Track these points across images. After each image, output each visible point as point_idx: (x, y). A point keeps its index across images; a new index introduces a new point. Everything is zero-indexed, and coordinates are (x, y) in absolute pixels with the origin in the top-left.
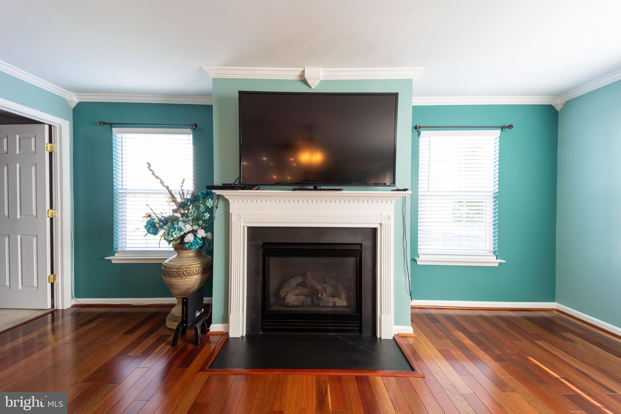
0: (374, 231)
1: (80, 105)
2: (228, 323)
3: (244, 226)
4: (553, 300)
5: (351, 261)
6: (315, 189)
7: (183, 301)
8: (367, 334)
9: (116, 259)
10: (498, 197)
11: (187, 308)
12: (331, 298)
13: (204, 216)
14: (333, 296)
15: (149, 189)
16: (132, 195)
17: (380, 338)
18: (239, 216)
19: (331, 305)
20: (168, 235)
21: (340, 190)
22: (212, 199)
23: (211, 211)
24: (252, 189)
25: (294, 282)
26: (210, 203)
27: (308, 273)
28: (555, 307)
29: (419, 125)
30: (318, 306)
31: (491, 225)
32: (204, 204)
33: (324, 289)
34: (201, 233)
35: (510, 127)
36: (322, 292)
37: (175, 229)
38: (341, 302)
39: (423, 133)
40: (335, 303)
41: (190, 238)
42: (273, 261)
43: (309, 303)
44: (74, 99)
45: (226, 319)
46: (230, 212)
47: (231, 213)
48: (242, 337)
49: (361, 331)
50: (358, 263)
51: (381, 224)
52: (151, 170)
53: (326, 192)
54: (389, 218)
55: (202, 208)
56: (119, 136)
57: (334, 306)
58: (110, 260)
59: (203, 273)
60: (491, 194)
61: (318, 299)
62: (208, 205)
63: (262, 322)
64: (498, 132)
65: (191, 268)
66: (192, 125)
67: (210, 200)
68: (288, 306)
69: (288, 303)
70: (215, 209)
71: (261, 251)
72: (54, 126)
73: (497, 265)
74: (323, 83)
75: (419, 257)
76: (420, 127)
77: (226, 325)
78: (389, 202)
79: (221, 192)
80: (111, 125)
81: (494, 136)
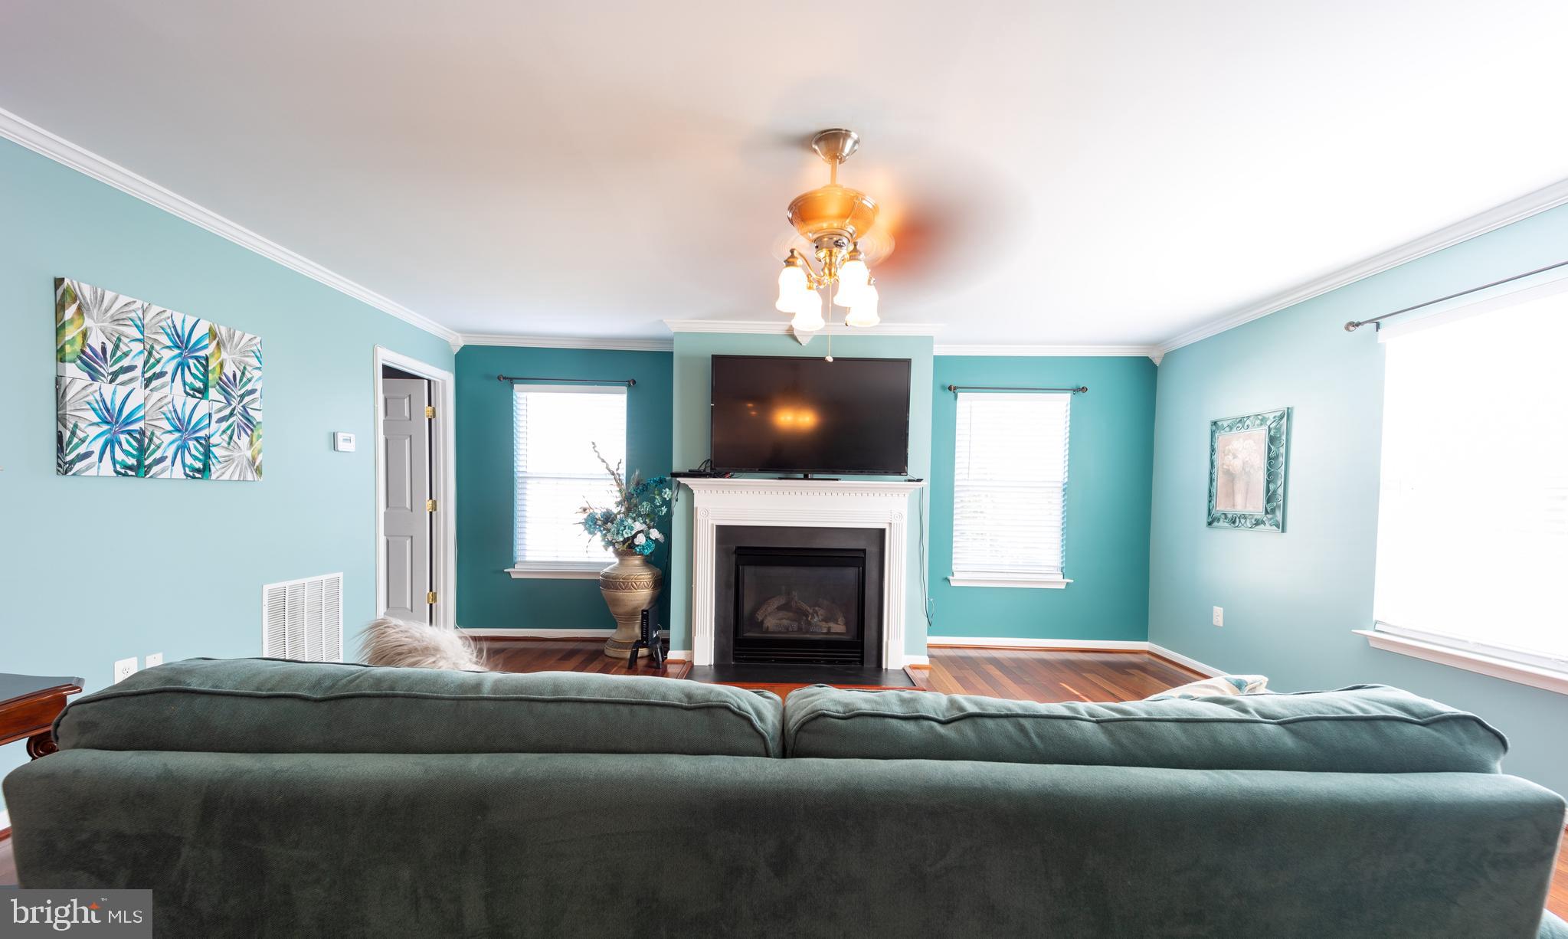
0: (882, 532)
1: (465, 348)
2: (691, 650)
3: (713, 525)
4: (1145, 639)
5: (851, 573)
6: (806, 478)
7: (642, 613)
8: (869, 665)
9: (517, 572)
10: (1067, 489)
11: (647, 622)
12: (824, 623)
13: (661, 510)
14: (826, 620)
15: (591, 474)
16: (534, 481)
17: (886, 669)
18: (707, 512)
19: (825, 631)
20: (618, 534)
21: (837, 480)
22: (670, 489)
23: (668, 504)
24: (724, 478)
25: (776, 603)
26: (667, 494)
27: (794, 593)
28: (1147, 649)
29: (954, 384)
30: (807, 632)
31: (1059, 529)
32: (660, 494)
33: (817, 613)
34: (655, 534)
35: (1084, 389)
36: (813, 615)
37: (625, 527)
38: (838, 628)
39: (960, 395)
40: (829, 628)
41: (641, 540)
42: (749, 573)
43: (796, 629)
44: (459, 342)
45: (688, 644)
46: (695, 506)
47: (697, 508)
48: (710, 665)
49: (862, 662)
50: (861, 575)
51: (890, 524)
52: (596, 451)
53: (820, 481)
54: (901, 516)
55: (658, 501)
56: (523, 395)
57: (829, 633)
58: (509, 573)
59: (654, 587)
60: (1060, 485)
61: (809, 623)
62: (666, 496)
63: (734, 650)
64: (1068, 396)
65: (641, 579)
66: (629, 382)
67: (667, 490)
68: (767, 631)
69: (768, 627)
70: (674, 502)
71: (733, 558)
72: (435, 382)
73: (1063, 587)
74: (819, 339)
75: (953, 575)
76: (955, 388)
77: (689, 651)
78: (901, 495)
79: (682, 480)
80: (512, 380)
81: (1062, 402)
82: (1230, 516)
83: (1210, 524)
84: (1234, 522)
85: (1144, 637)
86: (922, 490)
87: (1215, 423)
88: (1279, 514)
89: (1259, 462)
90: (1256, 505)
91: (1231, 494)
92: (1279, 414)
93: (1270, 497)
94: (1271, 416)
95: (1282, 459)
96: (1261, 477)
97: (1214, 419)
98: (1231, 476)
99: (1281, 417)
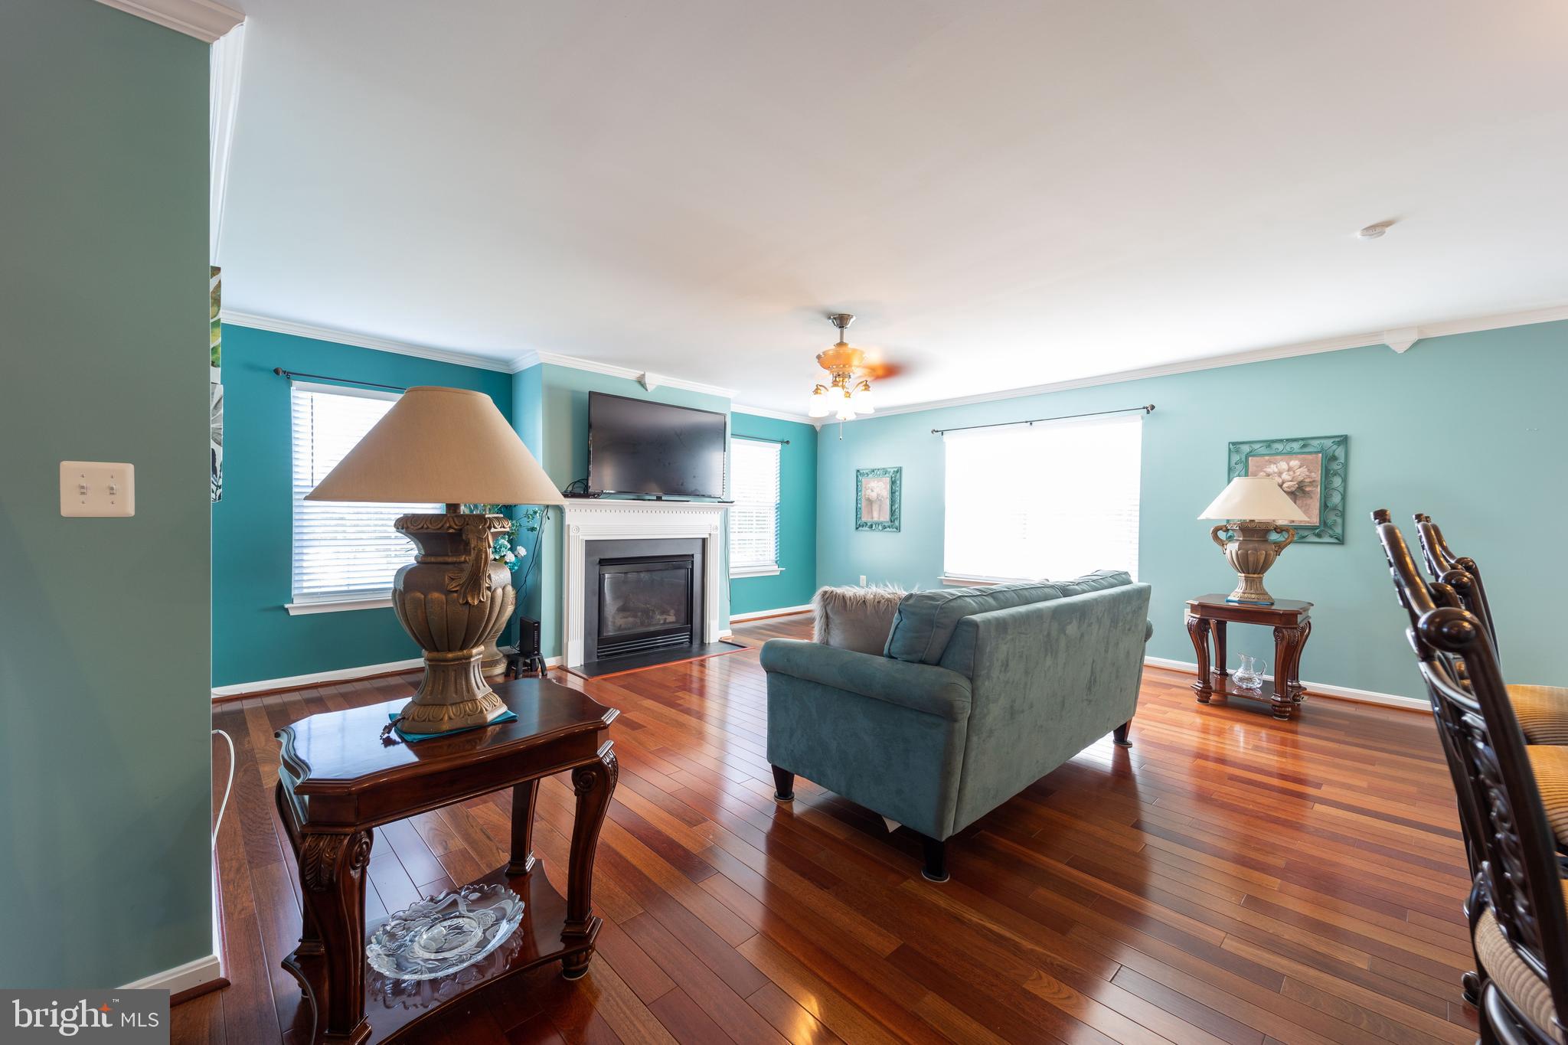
0: (705, 541)
2: (563, 656)
3: (583, 541)
5: (682, 573)
8: (696, 641)
9: (297, 607)
10: (780, 508)
12: (660, 616)
14: (662, 614)
18: (578, 528)
19: (662, 622)
30: (648, 626)
35: (787, 442)
36: (654, 611)
38: (671, 619)
40: (664, 619)
43: (640, 624)
45: (560, 651)
47: (569, 525)
48: (581, 665)
49: (691, 643)
50: (689, 574)
51: (710, 534)
54: (717, 528)
57: (664, 623)
60: (775, 505)
61: (649, 618)
63: (598, 649)
64: (779, 446)
71: (597, 568)
73: (779, 573)
74: (660, 388)
77: (559, 657)
78: (716, 513)
80: (289, 376)
81: (776, 449)
82: (869, 524)
83: (857, 528)
84: (872, 527)
87: (858, 471)
88: (897, 523)
89: (885, 493)
90: (885, 517)
91: (871, 512)
92: (896, 470)
93: (892, 513)
94: (892, 471)
95: (897, 493)
96: (888, 502)
97: (858, 468)
98: (870, 502)
99: (897, 472)
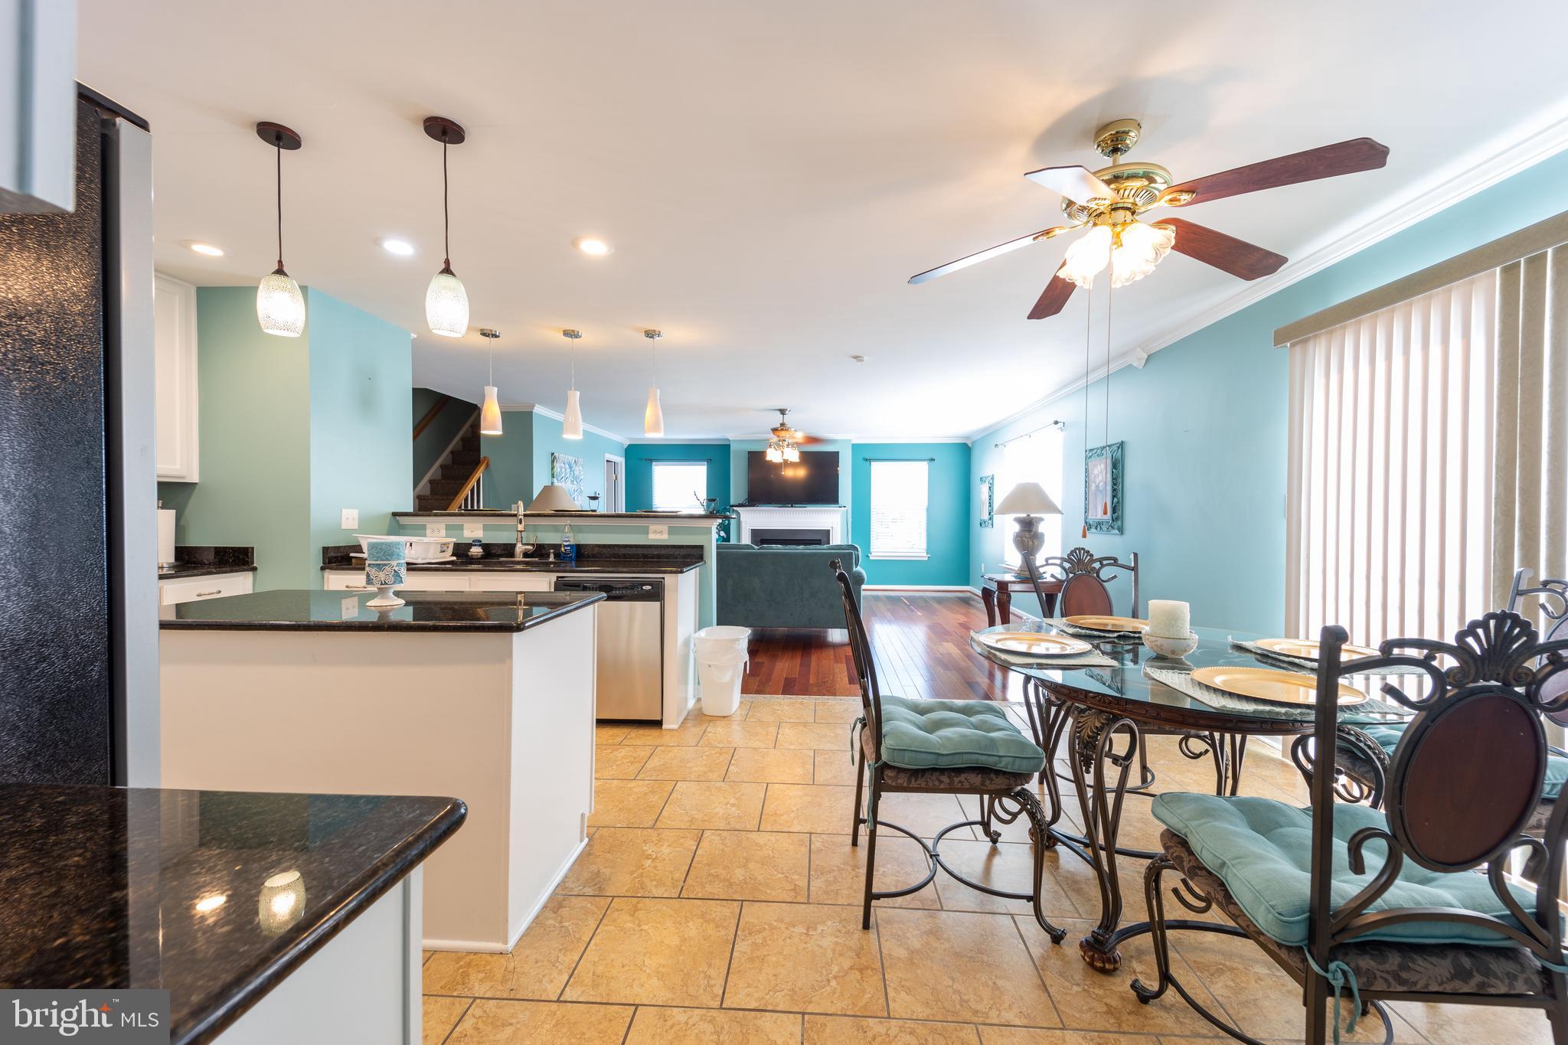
0: (828, 532)
1: (630, 446)
4: (968, 585)
6: (792, 506)
18: (746, 523)
21: (805, 507)
23: (728, 519)
24: (754, 507)
26: (728, 515)
28: (968, 590)
29: (868, 457)
34: (722, 534)
39: (872, 463)
44: (627, 443)
46: (741, 521)
51: (832, 527)
53: (799, 508)
54: (838, 524)
64: (926, 463)
66: (709, 460)
67: (728, 513)
70: (731, 519)
72: (617, 463)
73: (926, 559)
75: (871, 554)
76: (868, 460)
78: (835, 513)
79: (735, 508)
80: (651, 461)
81: (924, 466)
82: (984, 522)
83: (980, 525)
85: (967, 583)
86: (847, 511)
87: (981, 479)
89: (987, 496)
91: (983, 511)
92: (991, 477)
95: (992, 497)
96: (988, 504)
97: (981, 477)
98: (983, 503)
99: (992, 479)
